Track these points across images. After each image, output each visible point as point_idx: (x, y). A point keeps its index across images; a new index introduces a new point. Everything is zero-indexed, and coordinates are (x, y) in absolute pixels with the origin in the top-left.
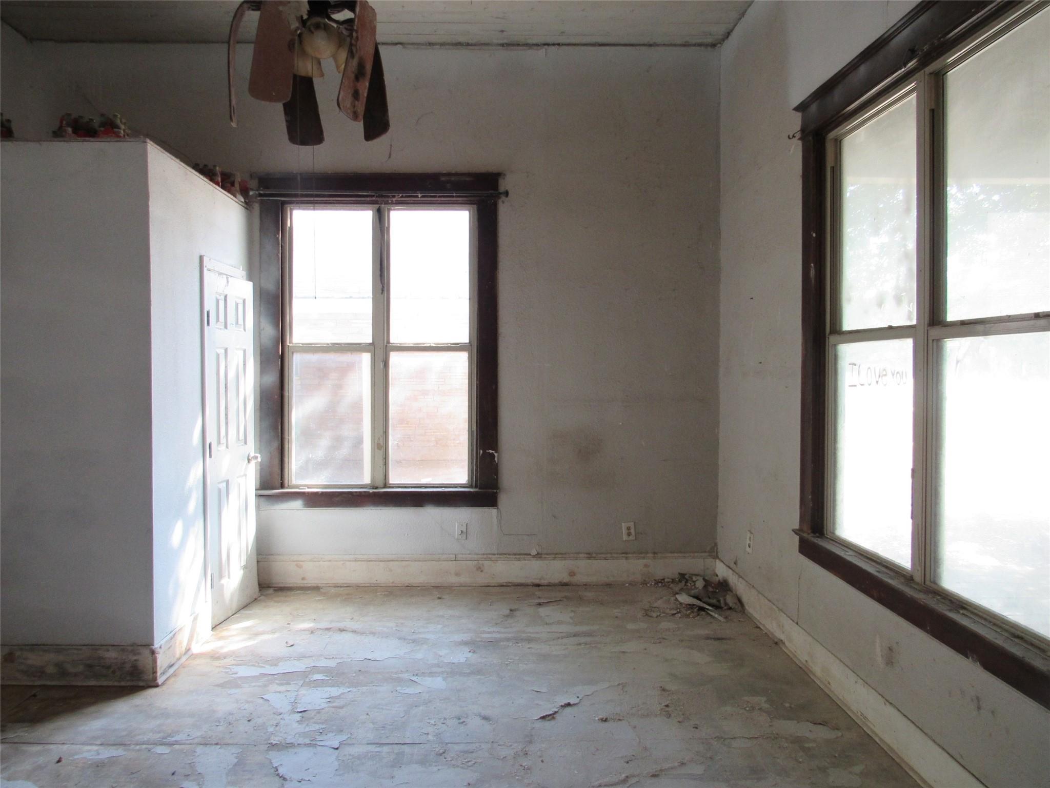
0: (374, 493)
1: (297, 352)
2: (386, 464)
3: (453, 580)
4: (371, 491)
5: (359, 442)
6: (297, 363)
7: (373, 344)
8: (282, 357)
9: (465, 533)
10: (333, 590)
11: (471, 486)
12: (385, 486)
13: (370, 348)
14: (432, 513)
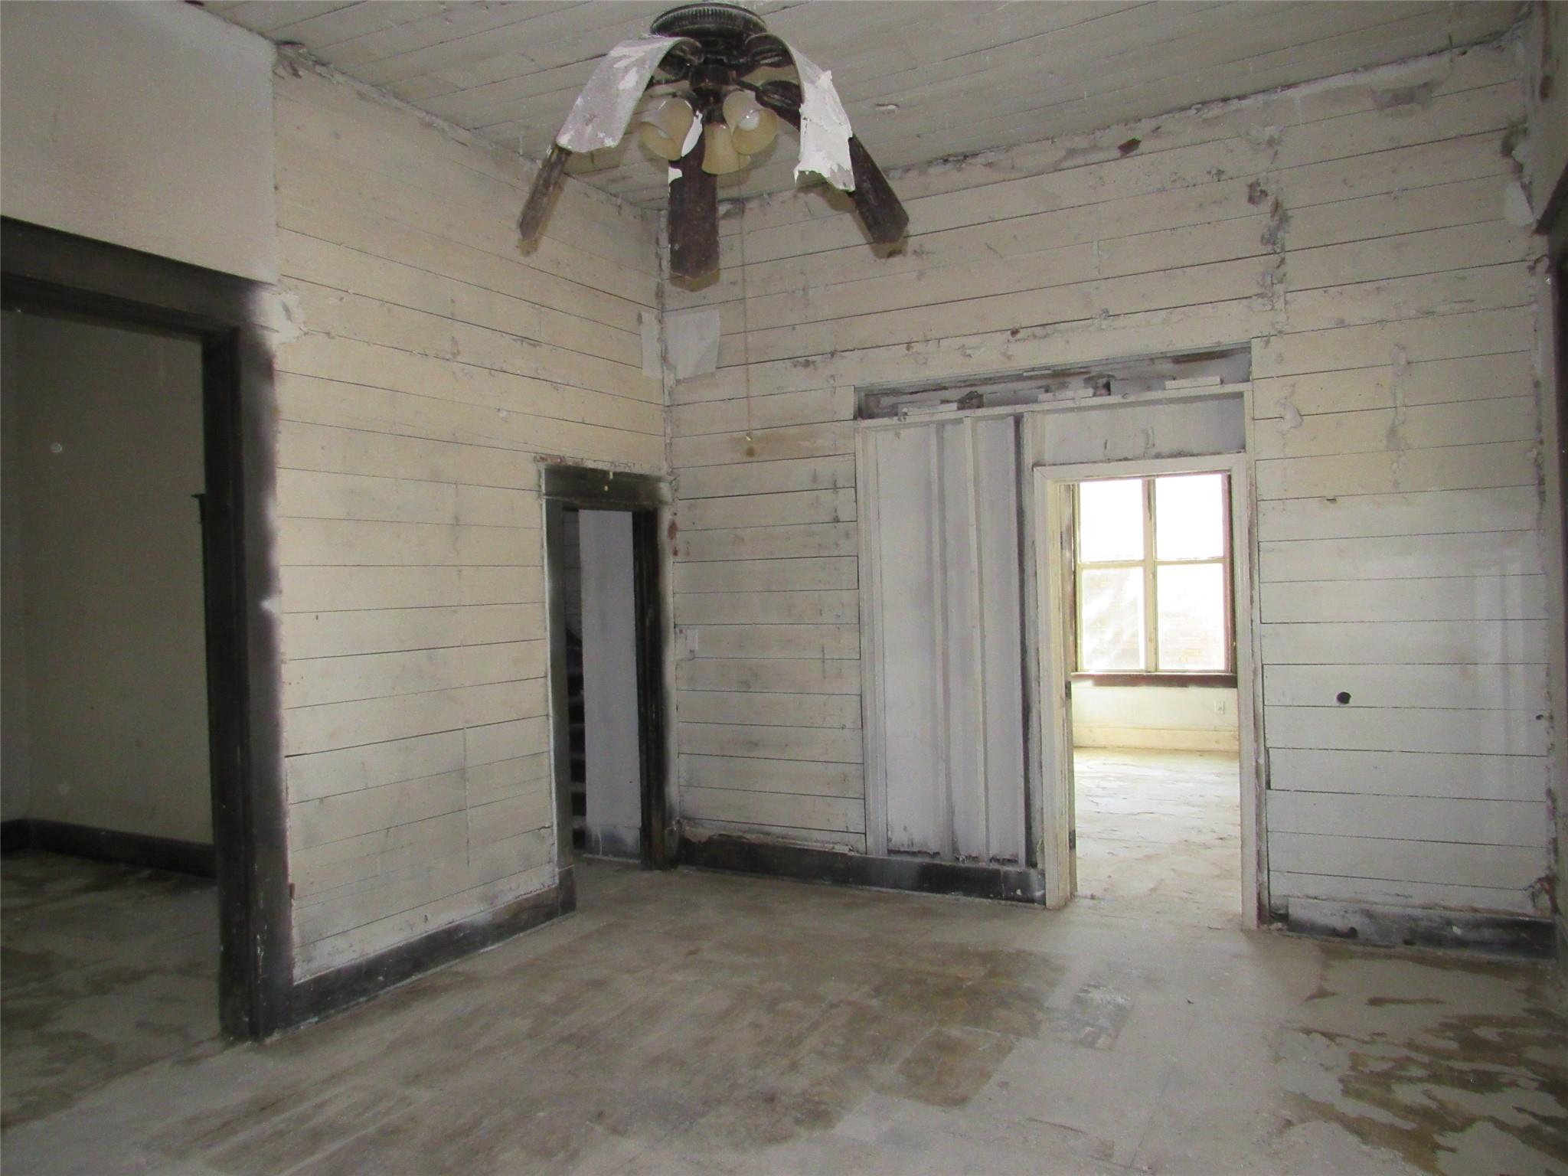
0: (1148, 676)
1: (1085, 568)
2: (1156, 654)
3: (1214, 746)
4: (1145, 674)
5: (1135, 635)
6: (1085, 577)
7: (1144, 561)
8: (1075, 573)
9: (1223, 709)
10: (1117, 749)
11: (1228, 672)
12: (1156, 671)
13: (1142, 563)
14: (1195, 692)
